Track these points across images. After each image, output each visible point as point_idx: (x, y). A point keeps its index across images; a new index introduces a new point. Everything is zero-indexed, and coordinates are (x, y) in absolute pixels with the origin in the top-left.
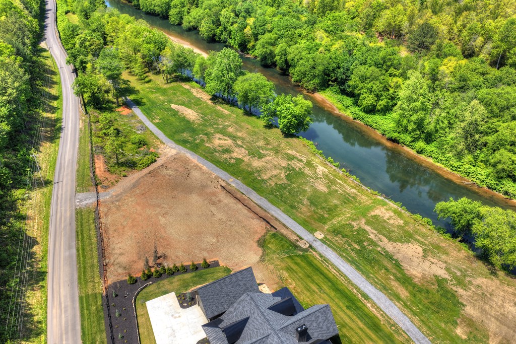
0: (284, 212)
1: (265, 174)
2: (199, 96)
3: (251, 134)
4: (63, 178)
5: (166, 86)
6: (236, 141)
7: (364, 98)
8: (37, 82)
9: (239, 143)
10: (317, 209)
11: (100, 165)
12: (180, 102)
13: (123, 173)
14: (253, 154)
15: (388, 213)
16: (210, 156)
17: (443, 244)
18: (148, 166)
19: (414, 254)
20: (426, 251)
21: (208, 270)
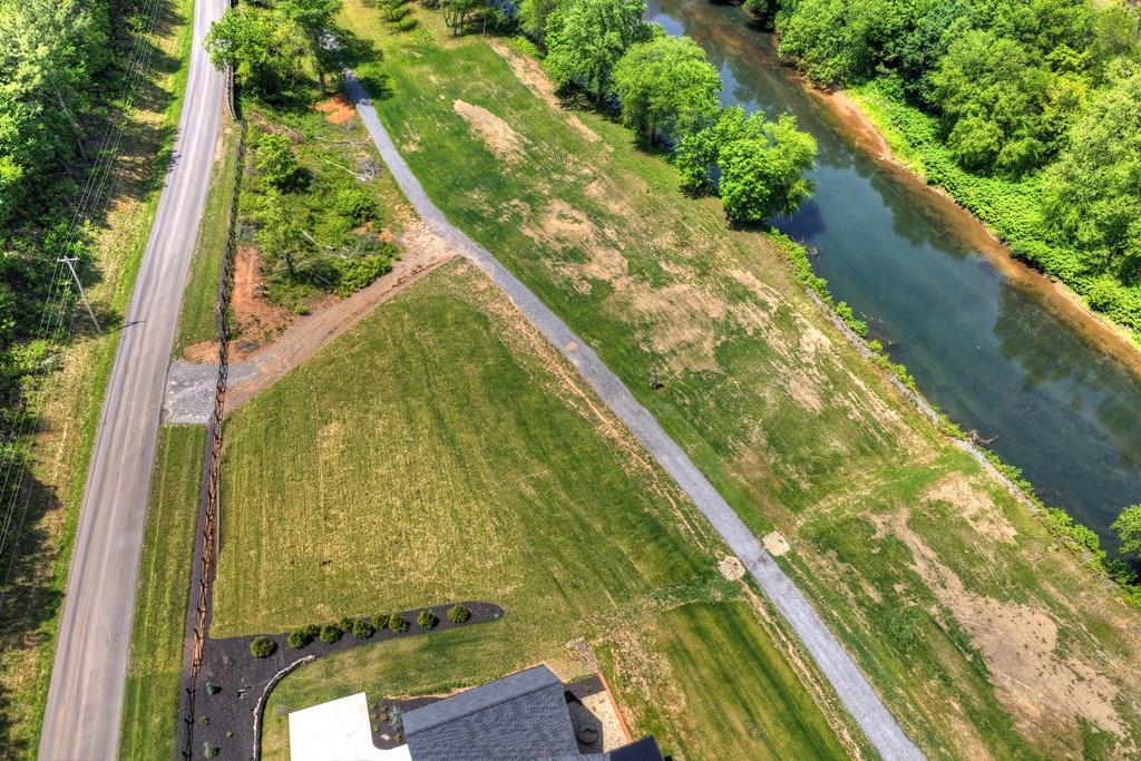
0: (694, 460)
1: (664, 337)
2: (527, 81)
3: (647, 209)
4: (148, 313)
5: (450, 46)
6: (602, 227)
7: (969, 130)
8: (132, 20)
9: (610, 233)
10: (785, 462)
11: (246, 278)
12: (477, 96)
13: (301, 306)
14: (640, 271)
15: (978, 499)
16: (530, 267)
17: (1120, 622)
18: (369, 284)
19: (1031, 641)
20: (1066, 636)
21: (464, 631)
